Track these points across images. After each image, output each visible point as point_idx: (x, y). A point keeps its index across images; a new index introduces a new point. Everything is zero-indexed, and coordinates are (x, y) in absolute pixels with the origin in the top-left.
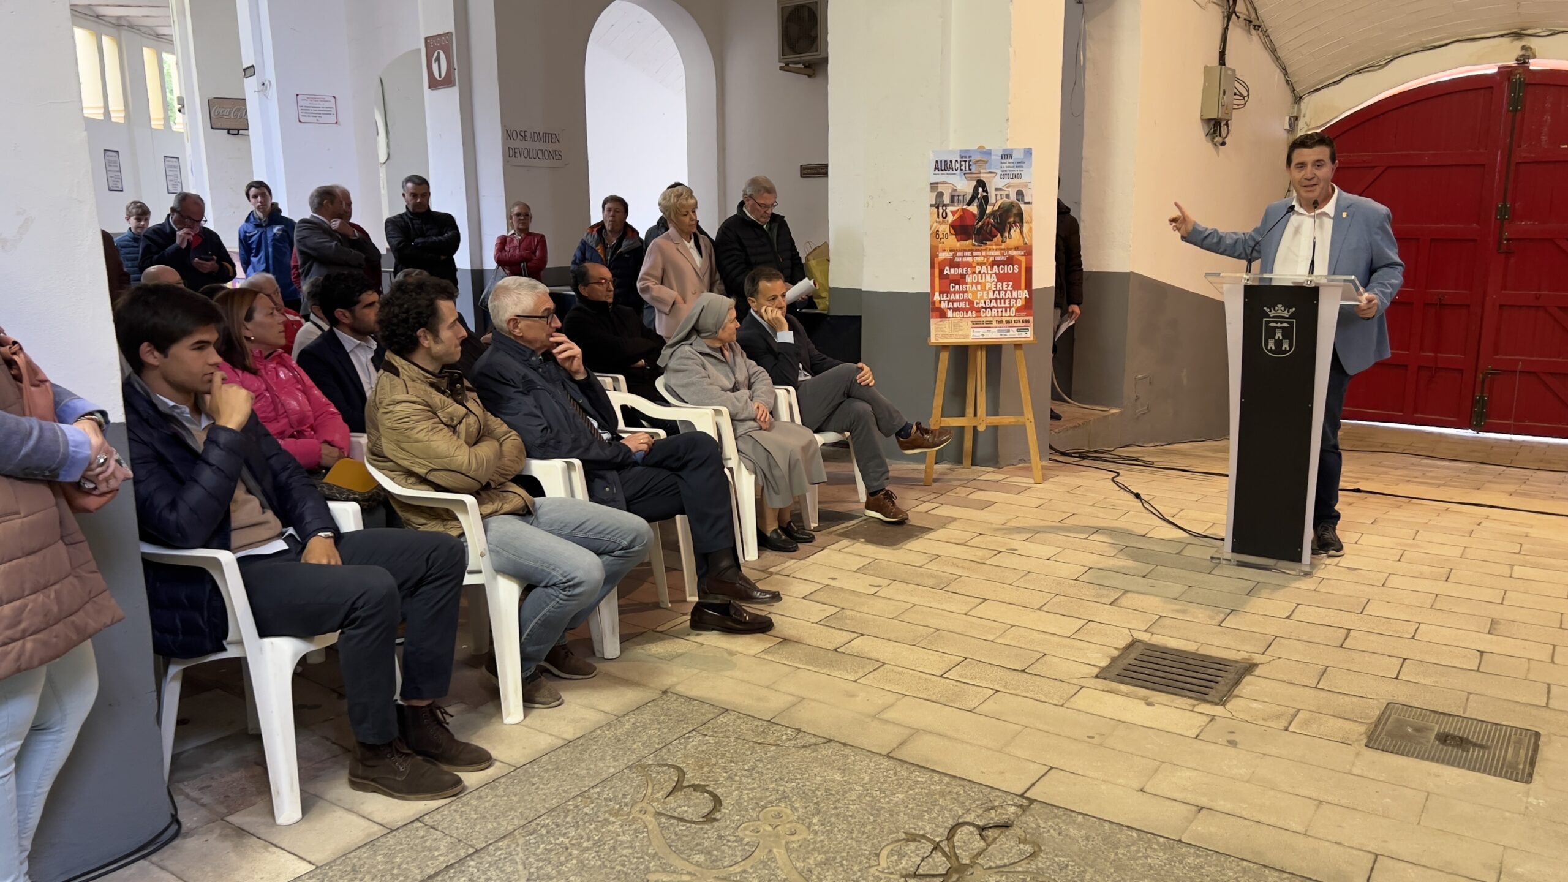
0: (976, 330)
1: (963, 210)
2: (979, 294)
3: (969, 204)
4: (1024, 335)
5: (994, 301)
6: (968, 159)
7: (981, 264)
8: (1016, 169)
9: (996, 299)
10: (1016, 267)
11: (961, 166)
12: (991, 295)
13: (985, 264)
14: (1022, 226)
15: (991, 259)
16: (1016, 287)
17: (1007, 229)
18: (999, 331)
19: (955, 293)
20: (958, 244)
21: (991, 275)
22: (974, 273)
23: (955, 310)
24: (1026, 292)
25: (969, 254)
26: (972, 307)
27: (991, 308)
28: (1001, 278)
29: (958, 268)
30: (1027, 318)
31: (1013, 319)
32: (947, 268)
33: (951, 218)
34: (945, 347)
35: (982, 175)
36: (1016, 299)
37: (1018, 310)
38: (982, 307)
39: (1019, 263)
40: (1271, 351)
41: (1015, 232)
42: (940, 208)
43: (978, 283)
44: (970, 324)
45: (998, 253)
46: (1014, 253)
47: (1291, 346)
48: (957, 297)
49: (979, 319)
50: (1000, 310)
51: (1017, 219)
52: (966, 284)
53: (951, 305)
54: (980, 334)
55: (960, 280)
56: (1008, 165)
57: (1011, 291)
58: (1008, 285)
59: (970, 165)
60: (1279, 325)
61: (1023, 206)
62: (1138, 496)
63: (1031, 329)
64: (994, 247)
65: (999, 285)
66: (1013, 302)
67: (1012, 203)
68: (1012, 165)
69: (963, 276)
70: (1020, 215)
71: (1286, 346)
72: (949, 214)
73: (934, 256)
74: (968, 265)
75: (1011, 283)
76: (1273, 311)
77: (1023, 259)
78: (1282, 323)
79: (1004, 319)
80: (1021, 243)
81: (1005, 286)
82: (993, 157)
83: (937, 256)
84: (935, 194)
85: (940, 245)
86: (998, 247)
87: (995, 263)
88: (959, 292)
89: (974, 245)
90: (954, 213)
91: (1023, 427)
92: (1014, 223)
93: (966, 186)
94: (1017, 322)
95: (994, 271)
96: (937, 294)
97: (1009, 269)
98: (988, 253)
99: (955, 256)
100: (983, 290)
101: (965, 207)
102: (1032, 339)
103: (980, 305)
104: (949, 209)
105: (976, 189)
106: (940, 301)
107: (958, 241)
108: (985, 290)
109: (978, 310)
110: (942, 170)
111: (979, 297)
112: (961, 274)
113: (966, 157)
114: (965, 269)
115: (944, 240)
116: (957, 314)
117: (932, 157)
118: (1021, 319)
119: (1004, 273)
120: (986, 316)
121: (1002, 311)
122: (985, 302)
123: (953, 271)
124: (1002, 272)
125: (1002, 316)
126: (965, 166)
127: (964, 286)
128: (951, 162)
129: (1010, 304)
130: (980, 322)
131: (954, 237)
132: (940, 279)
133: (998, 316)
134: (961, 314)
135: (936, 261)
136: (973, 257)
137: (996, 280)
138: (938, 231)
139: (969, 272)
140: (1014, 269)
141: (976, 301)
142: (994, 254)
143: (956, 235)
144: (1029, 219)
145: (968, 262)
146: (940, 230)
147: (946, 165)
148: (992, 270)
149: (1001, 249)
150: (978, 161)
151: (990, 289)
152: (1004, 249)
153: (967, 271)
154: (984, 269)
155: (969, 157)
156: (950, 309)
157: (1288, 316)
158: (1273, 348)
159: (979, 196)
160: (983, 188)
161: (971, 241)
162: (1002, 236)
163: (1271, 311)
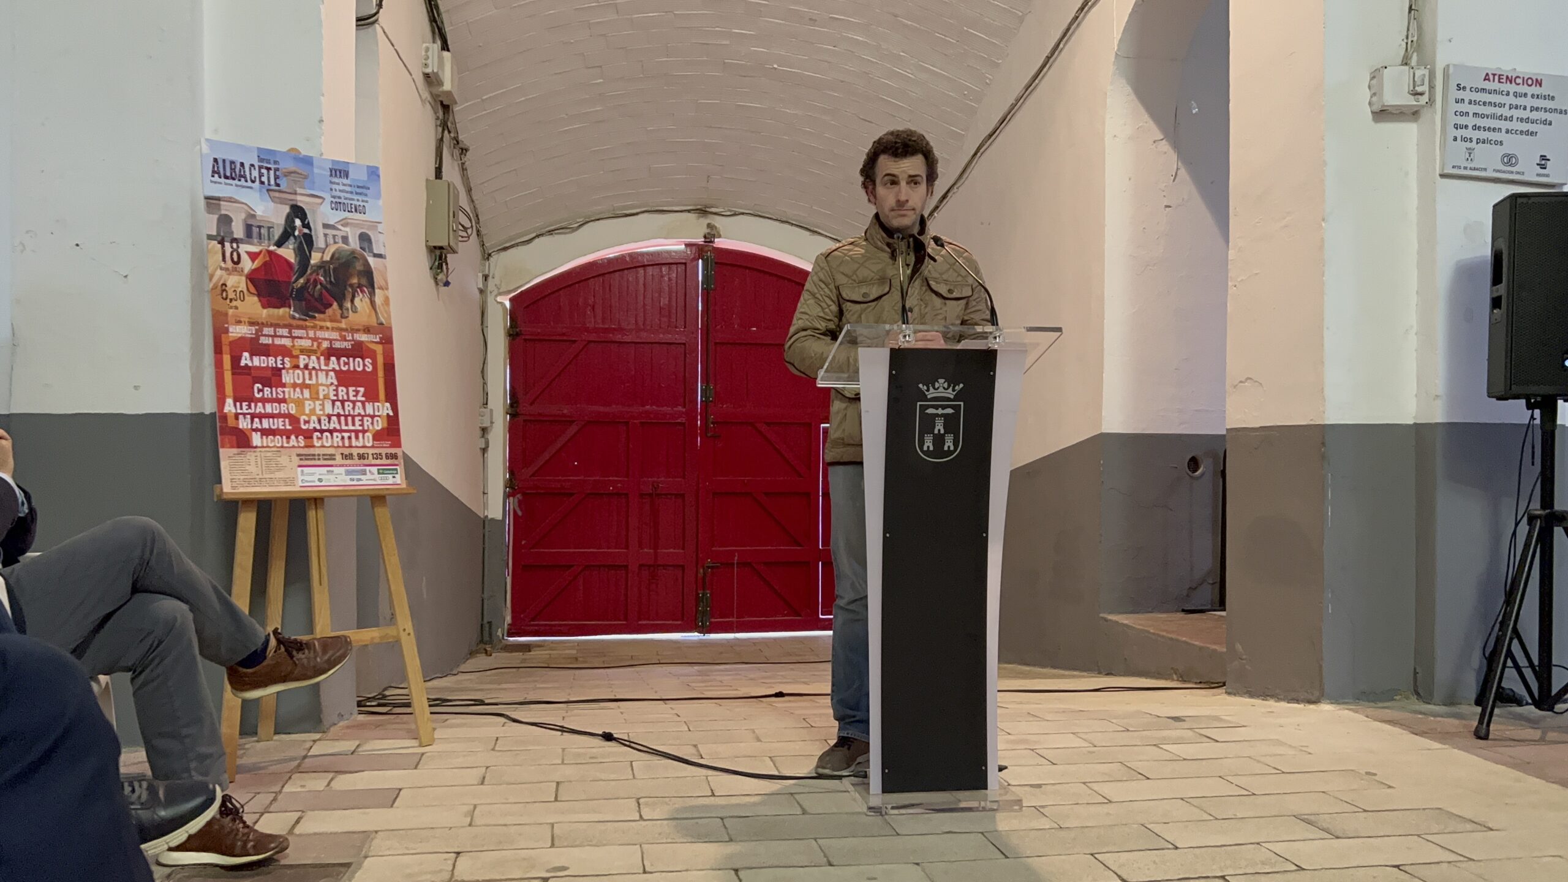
0: (306, 470)
1: (270, 253)
2: (308, 406)
3: (280, 244)
4: (390, 479)
5: (334, 418)
6: (272, 166)
7: (308, 352)
8: (356, 197)
9: (338, 416)
10: (368, 361)
11: (261, 175)
12: (329, 409)
13: (314, 352)
14: (372, 293)
15: (325, 345)
16: (371, 396)
17: (349, 297)
18: (348, 473)
19: (264, 401)
20: (265, 311)
21: (327, 372)
22: (297, 367)
23: (265, 432)
24: (388, 405)
25: (284, 332)
26: (294, 428)
27: (331, 432)
28: (345, 379)
29: (268, 356)
30: (393, 451)
31: (371, 451)
32: (246, 354)
33: (247, 265)
34: (248, 502)
35: (299, 198)
36: (373, 417)
37: (377, 436)
38: (315, 430)
39: (372, 355)
40: (928, 453)
41: (361, 302)
42: (227, 245)
43: (304, 386)
44: (296, 460)
45: (335, 335)
46: (363, 337)
47: (956, 445)
48: (269, 408)
49: (311, 451)
50: (346, 435)
51: (364, 281)
52: (284, 385)
53: (257, 424)
54: (315, 478)
55: (272, 378)
56: (342, 187)
57: (363, 403)
58: (357, 392)
59: (276, 177)
60: (940, 411)
61: (371, 260)
62: (608, 737)
63: (400, 469)
64: (329, 324)
65: (342, 390)
66: (367, 422)
67: (353, 252)
68: (348, 189)
69: (277, 372)
70: (368, 273)
71: (949, 444)
72: (245, 258)
73: (218, 332)
74: (285, 352)
75: (362, 390)
76: (931, 388)
77: (379, 349)
78: (944, 407)
79: (355, 452)
80: (373, 322)
81: (351, 393)
82: (316, 171)
83: (227, 331)
84: (216, 217)
85: (231, 312)
86: (335, 325)
87: (331, 353)
88: (271, 401)
89: (294, 318)
90: (253, 256)
91: (395, 646)
93: (273, 213)
94: (377, 456)
95: (331, 366)
96: (229, 401)
97: (357, 365)
98: (321, 334)
99: (259, 334)
100: (315, 397)
101: (272, 248)
102: (404, 486)
103: (311, 426)
104: (244, 248)
105: (289, 220)
106: (237, 416)
107: (264, 307)
108: (318, 399)
109: (308, 435)
110: (226, 177)
111: (307, 412)
112: (272, 368)
113: (268, 162)
114: (279, 358)
115: (238, 303)
116: (269, 441)
117: (205, 148)
118: (384, 451)
119: (349, 370)
120: (323, 446)
121: (350, 438)
122: (319, 421)
123: (257, 361)
124: (345, 369)
125: (351, 447)
126: (269, 177)
127: (280, 390)
128: (242, 164)
129: (362, 425)
130: (312, 457)
131: (256, 299)
132: (233, 374)
133: (344, 446)
134: (278, 441)
135: (225, 340)
136: (294, 338)
137: (336, 383)
138: (224, 285)
139: (288, 365)
140: (364, 365)
141: (303, 418)
142: (328, 336)
143: (259, 295)
144: (382, 283)
145: (284, 346)
146: (229, 284)
147: (233, 170)
148: (327, 364)
149: (341, 330)
150: (292, 173)
151: (326, 397)
152: (346, 330)
153: (283, 364)
154: (313, 362)
155: (276, 162)
156: (256, 430)
157: (952, 397)
158: (931, 448)
159: (297, 233)
160: (303, 221)
161: (287, 309)
162: (341, 306)
163: (928, 390)
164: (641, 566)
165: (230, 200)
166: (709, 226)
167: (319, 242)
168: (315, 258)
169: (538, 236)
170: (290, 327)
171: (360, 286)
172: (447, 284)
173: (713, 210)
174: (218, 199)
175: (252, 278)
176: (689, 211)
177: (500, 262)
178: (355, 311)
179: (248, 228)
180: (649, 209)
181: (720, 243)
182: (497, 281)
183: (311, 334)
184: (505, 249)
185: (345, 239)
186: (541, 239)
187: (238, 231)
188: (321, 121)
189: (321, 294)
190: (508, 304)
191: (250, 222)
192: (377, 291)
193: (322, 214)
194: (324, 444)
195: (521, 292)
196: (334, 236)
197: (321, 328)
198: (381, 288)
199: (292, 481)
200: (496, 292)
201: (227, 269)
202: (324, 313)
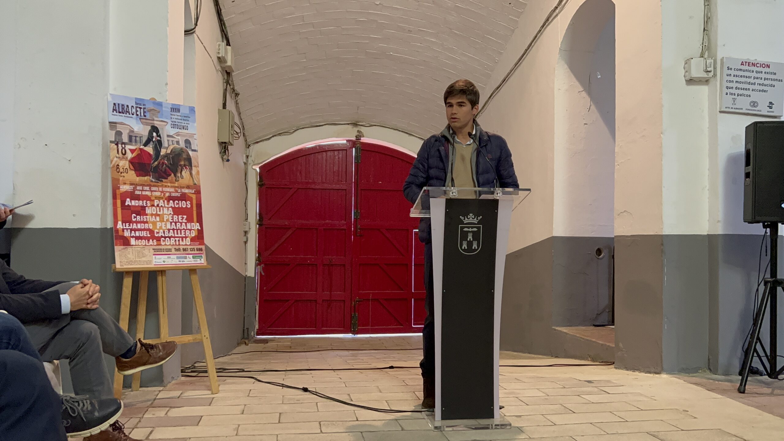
0: (157, 256)
1: (141, 149)
2: (159, 225)
3: (146, 145)
4: (199, 261)
5: (171, 231)
6: (142, 107)
8: (183, 122)
9: (173, 230)
10: (188, 202)
11: (137, 111)
12: (169, 226)
13: (162, 198)
14: (191, 169)
15: (167, 194)
16: (190, 220)
17: (179, 171)
18: (178, 258)
19: (137, 222)
20: (138, 178)
21: (168, 208)
22: (153, 205)
23: (137, 238)
24: (198, 224)
25: (147, 188)
26: (152, 236)
27: (170, 238)
28: (177, 211)
29: (139, 200)
30: (200, 247)
31: (189, 247)
32: (128, 200)
33: (130, 155)
34: (128, 273)
35: (155, 122)
36: (190, 230)
37: (193, 240)
38: (162, 237)
39: (191, 200)
40: (464, 250)
41: (185, 173)
42: (120, 145)
43: (157, 215)
44: (152, 251)
45: (172, 190)
46: (186, 191)
47: (478, 246)
48: (139, 226)
49: (160, 247)
50: (177, 239)
51: (187, 163)
52: (147, 215)
53: (133, 234)
54: (162, 260)
55: (141, 211)
56: (176, 117)
57: (186, 223)
58: (183, 218)
59: (144, 112)
60: (470, 230)
61: (191, 153)
62: (305, 390)
63: (204, 256)
64: (169, 184)
65: (175, 217)
66: (188, 232)
67: (182, 149)
68: (180, 118)
69: (143, 208)
70: (189, 160)
71: (475, 246)
72: (128, 152)
73: (115, 189)
74: (147, 198)
75: (185, 217)
76: (466, 219)
77: (194, 197)
78: (472, 228)
79: (181, 247)
80: (191, 183)
81: (180, 219)
82: (164, 109)
83: (119, 188)
84: (114, 132)
85: (121, 178)
86: (172, 185)
87: (170, 198)
88: (141, 222)
89: (152, 181)
90: (132, 151)
91: (200, 343)
92: (185, 165)
93: (142, 130)
94: (192, 250)
96: (120, 223)
97: (183, 204)
98: (165, 189)
99: (135, 189)
101: (142, 147)
102: (205, 264)
103: (160, 235)
104: (128, 147)
105: (150, 133)
106: (123, 230)
107: (137, 176)
108: (163, 221)
109: (158, 239)
110: (120, 112)
111: (158, 228)
112: (141, 206)
113: (140, 105)
114: (145, 201)
115: (124, 174)
116: (139, 242)
117: (110, 99)
118: (195, 247)
119: (179, 207)
120: (166, 245)
121: (179, 241)
122: (164, 232)
123: (134, 203)
124: (176, 206)
125: (179, 245)
126: (141, 112)
127: (145, 217)
128: (128, 106)
129: (185, 234)
130: (160, 250)
131: (133, 172)
132: (122, 209)
133: (176, 245)
134: (144, 242)
135: (118, 192)
136: (152, 191)
137: (172, 213)
138: (118, 165)
139: (149, 205)
140: (187, 204)
141: (156, 231)
142: (169, 190)
143: (135, 170)
144: (196, 164)
145: (147, 195)
146: (120, 165)
147: (123, 109)
148: (168, 204)
149: (175, 187)
150: (151, 110)
151: (167, 220)
152: (178, 187)
153: (146, 204)
154: (161, 203)
155: (144, 105)
156: (133, 237)
157: (476, 222)
158: (466, 248)
159: (154, 140)
160: (157, 134)
161: (149, 177)
162: (175, 175)
163: (464, 219)
164: (323, 300)
165: (122, 124)
166: (358, 131)
167: (165, 144)
168: (163, 152)
169: (273, 136)
170: (150, 186)
172: (228, 160)
173: (360, 124)
174: (115, 123)
175: (131, 162)
176: (348, 124)
177: (254, 149)
178: (182, 178)
179: (130, 138)
180: (329, 123)
181: (364, 140)
182: (253, 158)
183: (161, 189)
184: (257, 142)
185: (178, 143)
186: (275, 137)
187: (125, 139)
188: (167, 84)
189: (165, 170)
190: (258, 170)
191: (131, 134)
192: (193, 168)
193: (167, 130)
194: (166, 243)
195: (265, 164)
196: (172, 141)
197: (166, 186)
198: (195, 166)
199: (150, 262)
200: (251, 165)
201: (119, 158)
202: (167, 179)
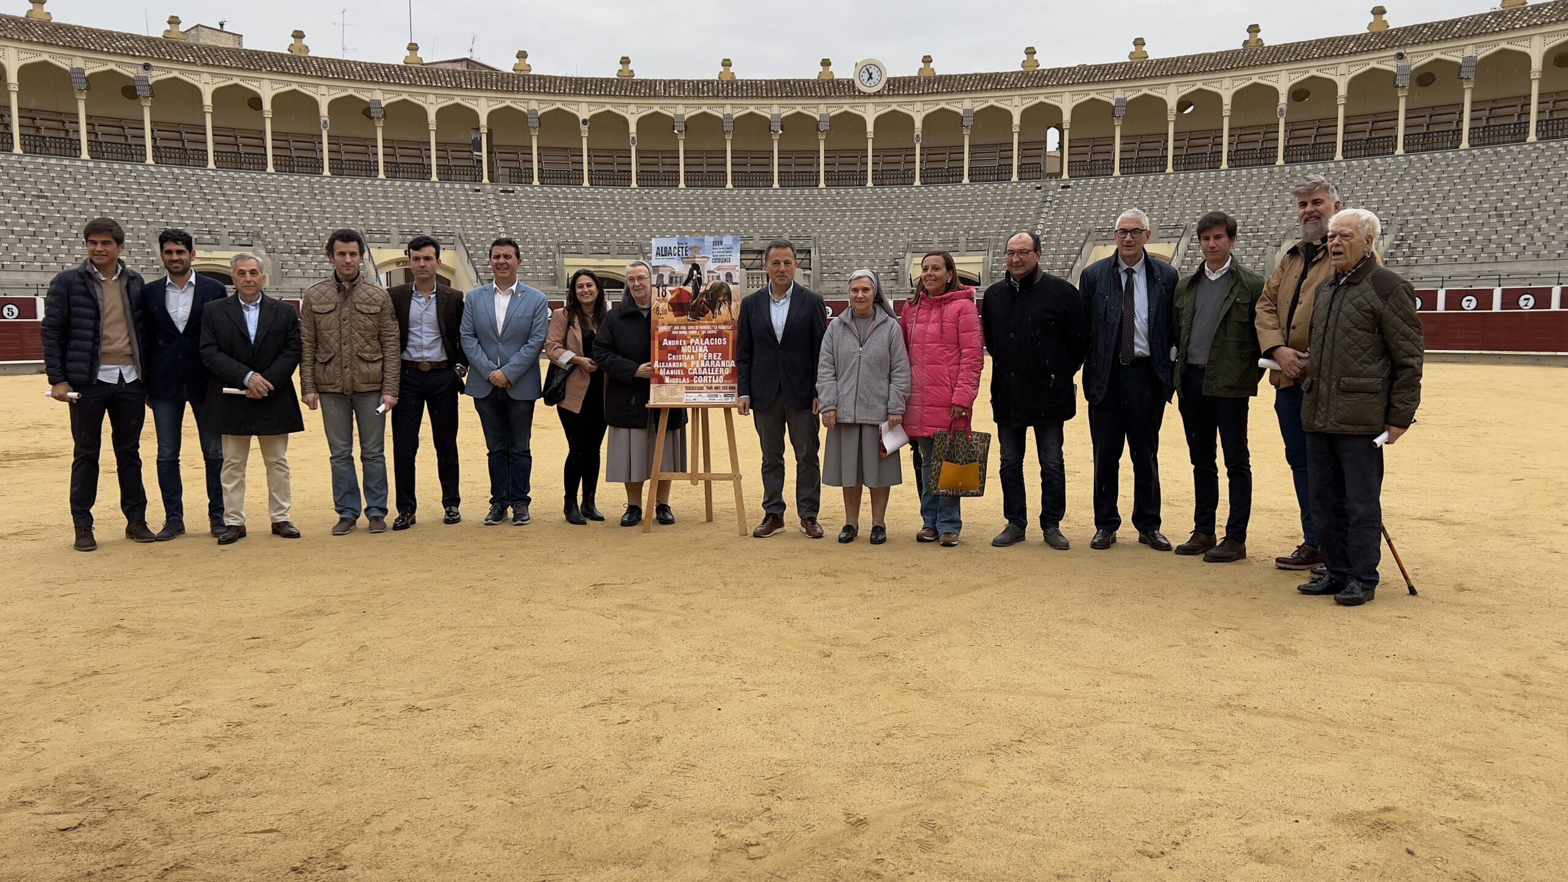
0: (689, 394)
2: (693, 363)
3: (685, 284)
4: (730, 400)
5: (705, 369)
6: (685, 246)
7: (694, 337)
8: (725, 254)
9: (707, 368)
10: (724, 339)
11: (679, 251)
12: (703, 365)
13: (698, 337)
14: (730, 304)
15: (704, 332)
16: (725, 357)
17: (718, 307)
19: (672, 361)
20: (676, 319)
21: (703, 346)
22: (689, 344)
23: (672, 377)
25: (684, 328)
26: (686, 375)
27: (703, 376)
28: (712, 349)
29: (675, 340)
30: (733, 385)
31: (721, 385)
32: (666, 340)
36: (724, 368)
37: (726, 378)
38: (695, 375)
43: (692, 353)
44: (684, 389)
45: (709, 327)
46: (723, 327)
48: (674, 365)
49: (692, 385)
50: (710, 377)
51: (726, 298)
52: (682, 354)
53: (668, 372)
54: (693, 398)
55: (677, 350)
56: (718, 250)
59: (687, 251)
61: (731, 287)
65: (710, 355)
66: (721, 370)
67: (722, 283)
68: (722, 250)
69: (679, 347)
70: (729, 294)
74: (684, 337)
75: (720, 354)
79: (713, 386)
81: (715, 356)
82: (706, 244)
83: (657, 329)
84: (656, 276)
85: (660, 320)
87: (707, 336)
88: (676, 361)
89: (689, 320)
94: (724, 388)
95: (706, 343)
96: (657, 362)
97: (719, 342)
98: (701, 327)
99: (672, 329)
100: (696, 359)
101: (682, 287)
103: (694, 373)
105: (691, 272)
106: (659, 369)
107: (675, 317)
108: (698, 360)
109: (691, 377)
110: (662, 255)
111: (692, 366)
112: (677, 346)
113: (683, 244)
114: (681, 341)
115: (663, 316)
116: (674, 380)
117: (654, 243)
118: (728, 385)
119: (714, 345)
121: (712, 379)
122: (698, 371)
123: (670, 343)
124: (712, 344)
125: (712, 383)
126: (682, 252)
127: (680, 356)
128: (670, 248)
129: (719, 372)
130: (692, 388)
131: (672, 313)
133: (708, 383)
134: (677, 380)
136: (688, 330)
137: (707, 351)
139: (685, 344)
140: (722, 342)
141: (690, 369)
142: (705, 327)
143: (674, 311)
145: (683, 335)
147: (666, 251)
148: (704, 342)
150: (693, 247)
151: (702, 359)
153: (683, 343)
154: (697, 342)
155: (686, 243)
156: (668, 376)
159: (694, 278)
160: (697, 271)
161: (686, 317)
162: (713, 312)
167: (705, 281)
168: (702, 289)
170: (687, 325)
171: (724, 301)
174: (658, 267)
175: (670, 303)
178: (720, 314)
179: (671, 279)
183: (697, 327)
185: (718, 278)
187: (666, 281)
194: (699, 382)
